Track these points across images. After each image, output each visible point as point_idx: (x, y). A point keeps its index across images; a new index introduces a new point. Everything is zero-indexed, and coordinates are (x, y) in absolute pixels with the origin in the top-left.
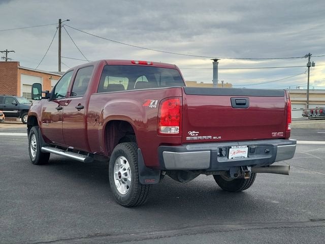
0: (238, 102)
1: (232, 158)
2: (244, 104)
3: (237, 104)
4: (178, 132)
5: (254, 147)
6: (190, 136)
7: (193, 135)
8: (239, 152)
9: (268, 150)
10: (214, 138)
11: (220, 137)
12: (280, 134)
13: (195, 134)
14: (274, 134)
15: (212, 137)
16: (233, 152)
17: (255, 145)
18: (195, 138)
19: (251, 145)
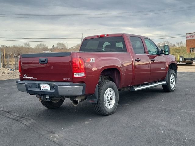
0: (42, 60)
1: (42, 90)
2: (45, 61)
3: (41, 61)
5: (53, 85)
8: (45, 87)
11: (36, 78)
15: (33, 78)
16: (42, 87)
18: (26, 78)
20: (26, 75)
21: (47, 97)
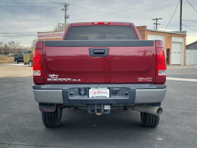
0: (95, 51)
1: (93, 97)
2: (103, 53)
3: (95, 53)
4: (40, 75)
5: (117, 89)
6: (50, 78)
7: (53, 77)
9: (127, 92)
10: (74, 80)
11: (79, 80)
12: (149, 79)
13: (55, 76)
14: (141, 79)
15: (72, 80)
17: (117, 88)
18: (55, 80)
19: (113, 88)
20: (54, 75)
21: (107, 107)
